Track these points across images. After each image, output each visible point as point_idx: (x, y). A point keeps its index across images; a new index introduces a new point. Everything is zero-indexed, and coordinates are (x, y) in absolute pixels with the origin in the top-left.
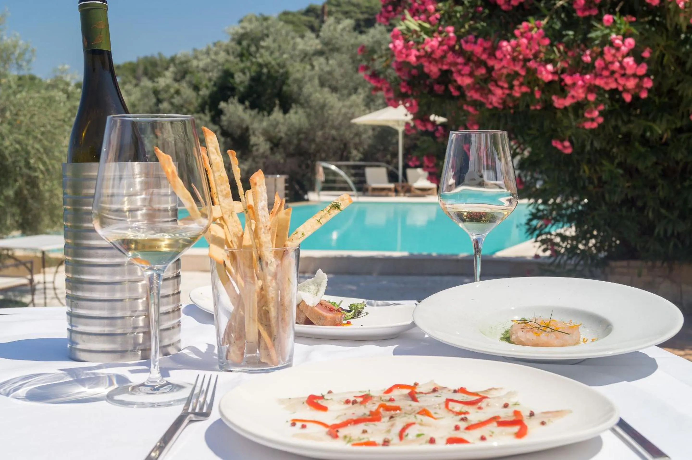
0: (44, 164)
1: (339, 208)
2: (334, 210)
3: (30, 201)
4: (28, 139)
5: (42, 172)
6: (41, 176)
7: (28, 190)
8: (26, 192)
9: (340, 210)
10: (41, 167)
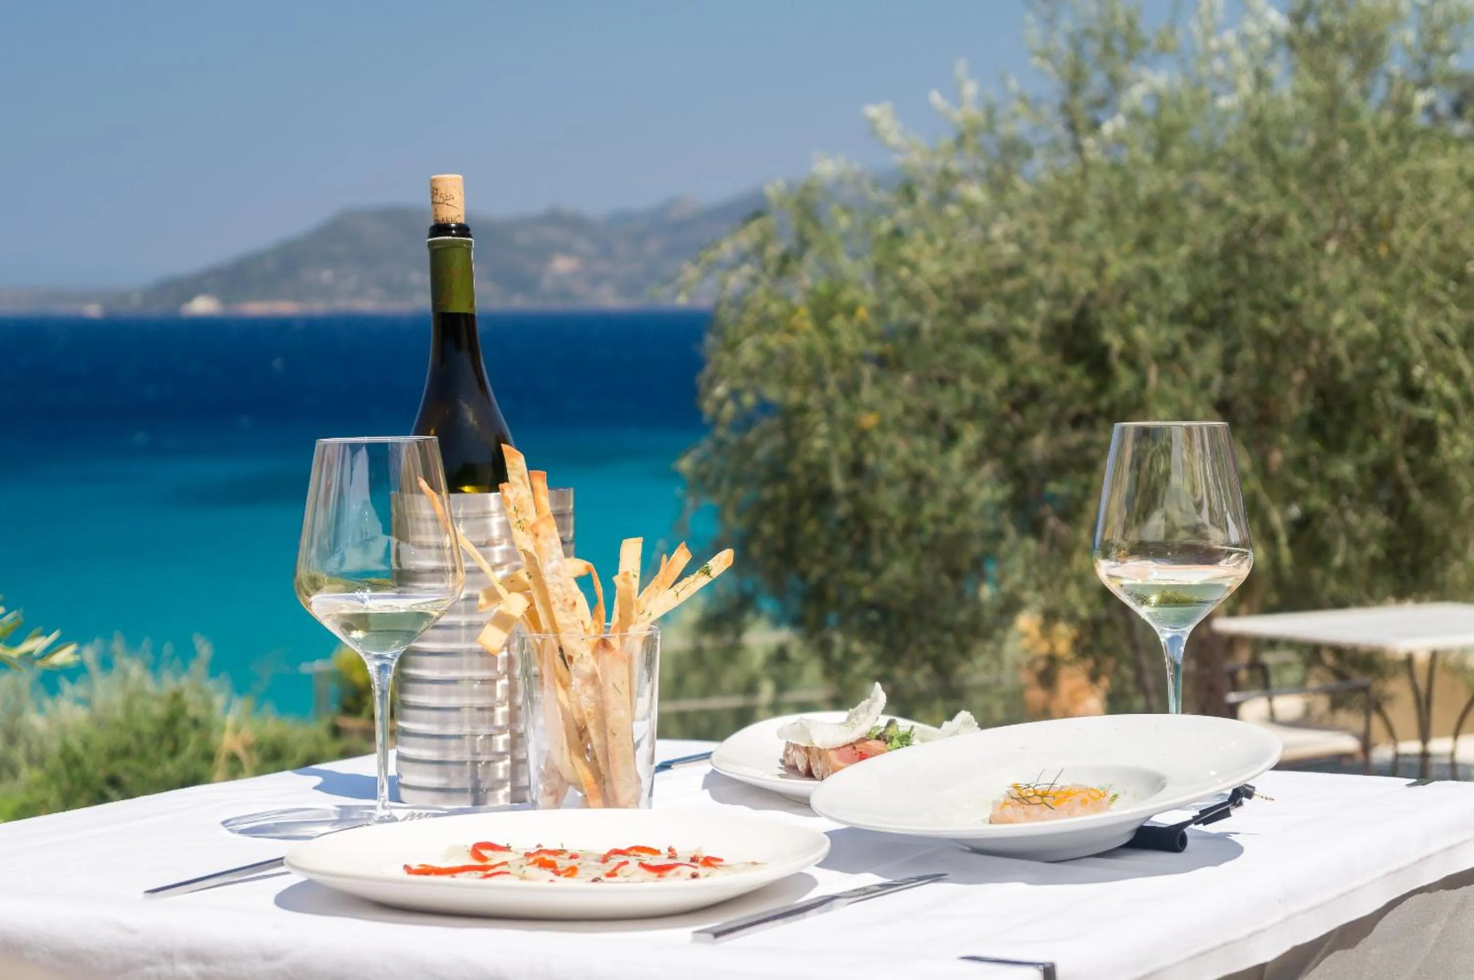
0: (1457, 378)
1: (709, 574)
2: (702, 577)
3: (1416, 495)
4: (1402, 303)
5: (1449, 407)
6: (1443, 418)
7: (1409, 460)
8: (1402, 467)
9: (711, 577)
10: (1449, 389)
